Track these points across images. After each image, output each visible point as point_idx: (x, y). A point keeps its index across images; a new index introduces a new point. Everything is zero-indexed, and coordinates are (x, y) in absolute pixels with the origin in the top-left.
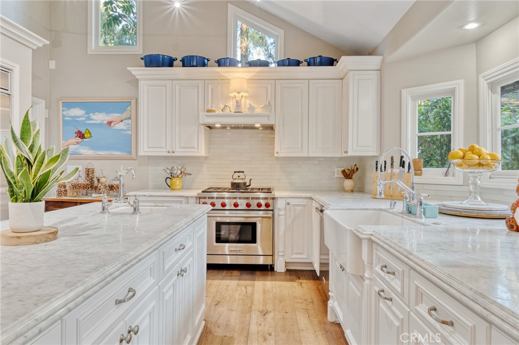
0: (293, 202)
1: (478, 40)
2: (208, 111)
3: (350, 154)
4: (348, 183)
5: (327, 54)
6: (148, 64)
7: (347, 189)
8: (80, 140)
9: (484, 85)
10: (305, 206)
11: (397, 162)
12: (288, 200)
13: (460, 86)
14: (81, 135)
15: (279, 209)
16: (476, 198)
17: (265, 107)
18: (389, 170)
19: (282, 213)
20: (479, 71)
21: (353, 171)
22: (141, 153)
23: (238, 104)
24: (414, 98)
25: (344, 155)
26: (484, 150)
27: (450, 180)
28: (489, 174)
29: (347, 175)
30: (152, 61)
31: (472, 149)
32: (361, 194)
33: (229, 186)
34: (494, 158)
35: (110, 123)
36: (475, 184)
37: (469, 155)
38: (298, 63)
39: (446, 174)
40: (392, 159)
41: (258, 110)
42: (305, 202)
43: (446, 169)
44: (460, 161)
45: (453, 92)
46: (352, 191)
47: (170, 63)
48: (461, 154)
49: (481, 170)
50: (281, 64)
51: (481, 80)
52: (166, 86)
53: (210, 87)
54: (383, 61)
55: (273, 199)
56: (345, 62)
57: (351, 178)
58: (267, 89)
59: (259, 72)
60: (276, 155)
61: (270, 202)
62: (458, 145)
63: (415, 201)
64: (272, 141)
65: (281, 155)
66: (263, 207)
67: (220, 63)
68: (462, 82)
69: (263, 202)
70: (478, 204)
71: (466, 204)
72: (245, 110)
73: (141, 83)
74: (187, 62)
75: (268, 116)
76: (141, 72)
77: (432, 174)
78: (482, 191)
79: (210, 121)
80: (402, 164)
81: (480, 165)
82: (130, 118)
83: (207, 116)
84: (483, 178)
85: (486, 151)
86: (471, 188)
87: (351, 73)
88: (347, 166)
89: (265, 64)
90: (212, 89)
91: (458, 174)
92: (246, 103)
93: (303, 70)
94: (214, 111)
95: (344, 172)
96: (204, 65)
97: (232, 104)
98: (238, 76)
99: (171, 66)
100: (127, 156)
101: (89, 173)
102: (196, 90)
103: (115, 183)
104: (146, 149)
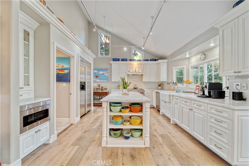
0: (148, 92)
1: (189, 58)
2: (129, 71)
3: (161, 81)
4: (160, 88)
5: (155, 58)
6: (114, 61)
7: (159, 89)
8: (96, 78)
9: (190, 67)
10: (151, 93)
11: (172, 83)
12: (147, 91)
13: (185, 67)
14: (97, 77)
15: (145, 93)
16: (189, 89)
17: (142, 71)
18: (170, 84)
19: (146, 94)
20: (189, 64)
21: (161, 85)
22: (112, 81)
23: (135, 70)
24: (175, 69)
25: (160, 81)
26: (190, 81)
27: (183, 86)
28: (191, 85)
29: (159, 86)
30: (114, 60)
31: (188, 80)
32: (162, 90)
33: (133, 88)
34: (192, 82)
35: (103, 74)
36: (189, 87)
37: (188, 81)
38: (148, 60)
39: (182, 85)
40: (171, 82)
41: (140, 71)
42: (151, 92)
43: (182, 84)
44: (186, 83)
45: (184, 68)
46: (161, 89)
47: (118, 60)
48: (186, 81)
49: (190, 84)
50: (144, 60)
51: (189, 66)
52: (118, 65)
54: (168, 61)
55: (144, 91)
56: (160, 61)
57: (160, 86)
58: (141, 66)
59: (140, 62)
60: (143, 81)
61: (144, 92)
62: (185, 79)
63: (178, 90)
64: (142, 78)
65: (145, 81)
66: (142, 93)
67: (130, 60)
68: (185, 66)
69: (142, 92)
70: (190, 90)
71: (187, 90)
72: (137, 71)
73: (112, 65)
74: (123, 60)
75: (143, 73)
76: (112, 62)
77: (179, 85)
78: (190, 88)
79: (129, 74)
80: (173, 83)
81: (190, 83)
83: (129, 73)
84: (190, 86)
85: (191, 81)
86: (188, 88)
87: (161, 63)
88: (160, 84)
89: (140, 61)
90: (129, 66)
91: (185, 85)
92: (137, 70)
93: (149, 62)
94: (130, 71)
95: (159, 85)
96: (127, 61)
97: (134, 69)
98: (135, 64)
99: (119, 61)
100: (108, 81)
101: (99, 85)
102: (125, 66)
103: (106, 88)
104: (114, 80)
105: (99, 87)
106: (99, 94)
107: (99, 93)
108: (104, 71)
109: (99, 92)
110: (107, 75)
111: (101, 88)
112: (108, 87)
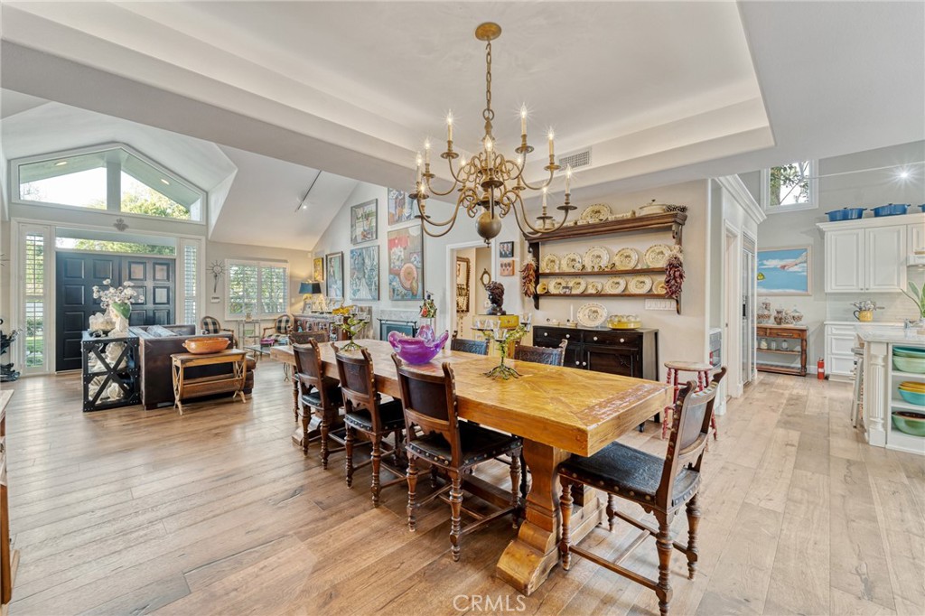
2: (917, 253)
22: (828, 289)
30: (833, 217)
35: (783, 267)
47: (858, 215)
52: (857, 234)
53: (915, 231)
67: (924, 209)
73: (828, 234)
74: (880, 212)
76: (827, 226)
79: (917, 261)
82: (806, 262)
83: (919, 258)
90: (918, 233)
96: (904, 212)
99: (860, 216)
100: (804, 292)
101: (767, 306)
102: (896, 234)
103: (797, 314)
104: (834, 287)
105: (766, 312)
106: (770, 333)
107: (768, 331)
108: (788, 258)
109: (770, 329)
110: (800, 270)
111: (774, 314)
112: (803, 312)
